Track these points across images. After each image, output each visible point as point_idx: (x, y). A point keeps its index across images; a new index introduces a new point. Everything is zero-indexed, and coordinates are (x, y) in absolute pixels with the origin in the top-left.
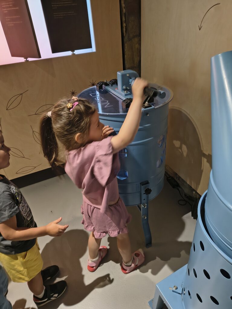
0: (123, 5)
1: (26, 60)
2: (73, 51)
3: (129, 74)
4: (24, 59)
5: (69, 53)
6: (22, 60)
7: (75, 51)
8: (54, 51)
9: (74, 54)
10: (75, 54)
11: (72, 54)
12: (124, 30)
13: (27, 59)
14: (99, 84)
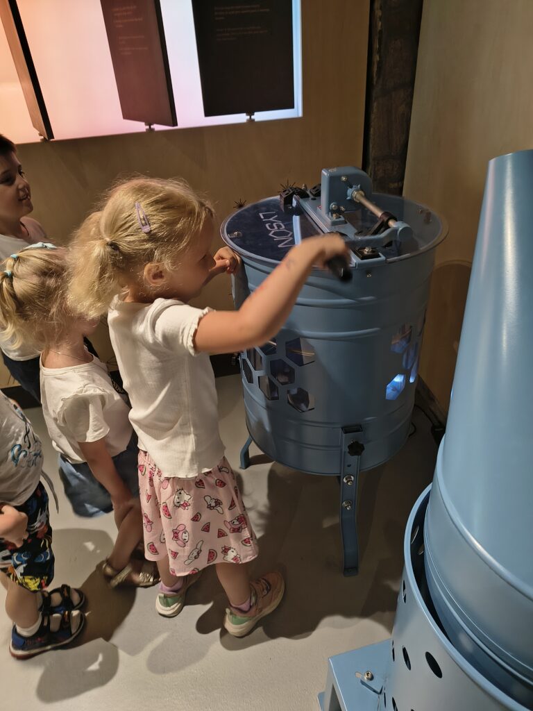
0: (378, 13)
1: (150, 127)
2: (250, 113)
3: (347, 176)
4: (146, 125)
5: (241, 118)
6: (140, 127)
7: (256, 113)
8: (209, 112)
9: (251, 121)
10: (254, 120)
11: (247, 120)
12: (375, 69)
13: (152, 127)
14: (287, 192)
